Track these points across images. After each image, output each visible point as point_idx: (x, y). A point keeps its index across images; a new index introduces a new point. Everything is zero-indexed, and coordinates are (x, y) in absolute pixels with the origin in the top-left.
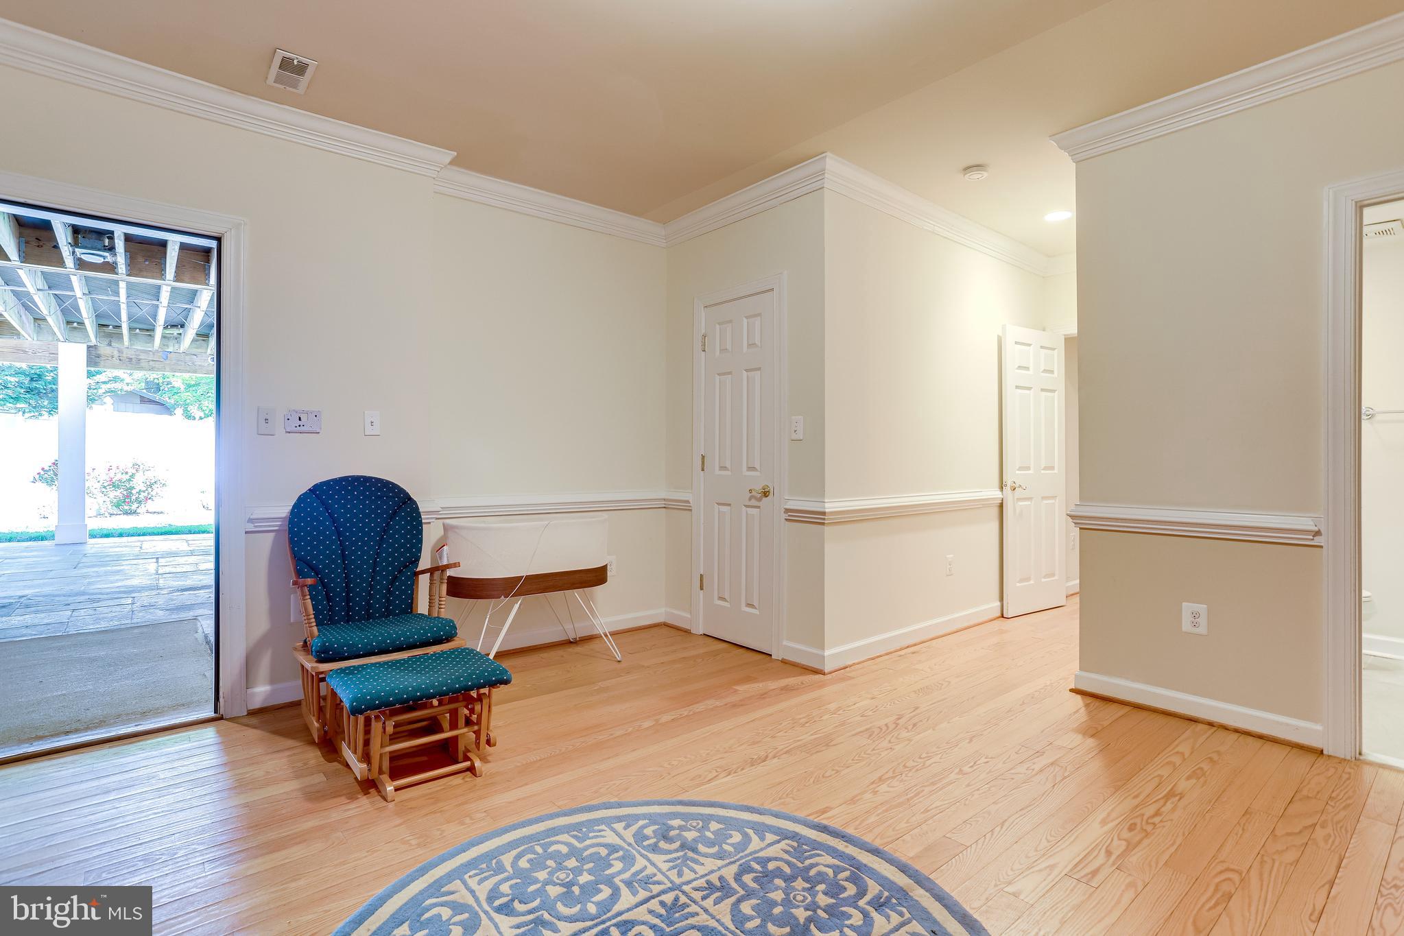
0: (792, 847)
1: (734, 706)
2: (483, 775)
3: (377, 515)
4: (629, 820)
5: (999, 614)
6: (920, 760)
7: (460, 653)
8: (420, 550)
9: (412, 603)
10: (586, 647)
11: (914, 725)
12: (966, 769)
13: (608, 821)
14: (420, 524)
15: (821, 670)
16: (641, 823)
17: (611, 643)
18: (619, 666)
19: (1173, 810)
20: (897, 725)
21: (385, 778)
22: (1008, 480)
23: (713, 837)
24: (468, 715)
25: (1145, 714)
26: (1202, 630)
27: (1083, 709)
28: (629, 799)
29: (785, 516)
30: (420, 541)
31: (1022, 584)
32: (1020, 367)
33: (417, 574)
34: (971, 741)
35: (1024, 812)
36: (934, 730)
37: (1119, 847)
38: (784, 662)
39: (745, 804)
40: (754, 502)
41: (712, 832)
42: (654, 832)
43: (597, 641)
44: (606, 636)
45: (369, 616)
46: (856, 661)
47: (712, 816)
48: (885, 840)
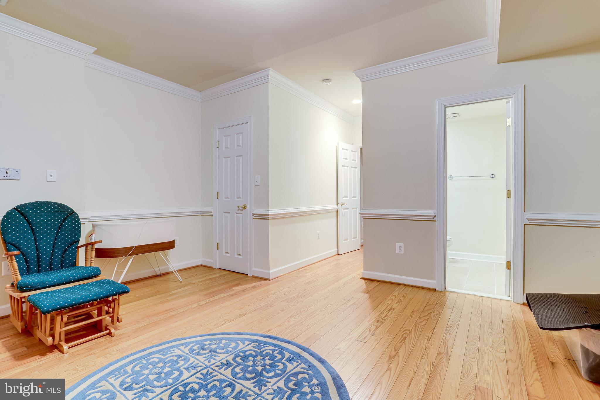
0: (256, 345)
1: (232, 295)
2: (116, 336)
3: (55, 220)
4: (186, 345)
5: (337, 254)
6: (306, 308)
7: (102, 282)
8: (80, 236)
9: (76, 261)
10: (166, 277)
11: (304, 296)
12: (323, 309)
13: (177, 346)
14: (80, 224)
15: (268, 279)
16: (192, 345)
17: (177, 275)
18: (181, 284)
19: (391, 314)
20: (298, 296)
21: (63, 343)
22: (340, 201)
23: (223, 346)
24: (107, 310)
25: (384, 284)
26: (402, 252)
27: (364, 284)
28: (186, 336)
29: (253, 217)
30: (80, 232)
31: (345, 242)
32: (344, 158)
33: (78, 248)
34: (325, 299)
35: (342, 321)
36: (311, 297)
37: (373, 328)
38: (253, 277)
39: (237, 332)
40: (240, 212)
41: (223, 344)
42: (198, 347)
43: (171, 274)
44: (175, 272)
45: (51, 269)
46: (282, 274)
47: (222, 338)
48: (293, 338)
